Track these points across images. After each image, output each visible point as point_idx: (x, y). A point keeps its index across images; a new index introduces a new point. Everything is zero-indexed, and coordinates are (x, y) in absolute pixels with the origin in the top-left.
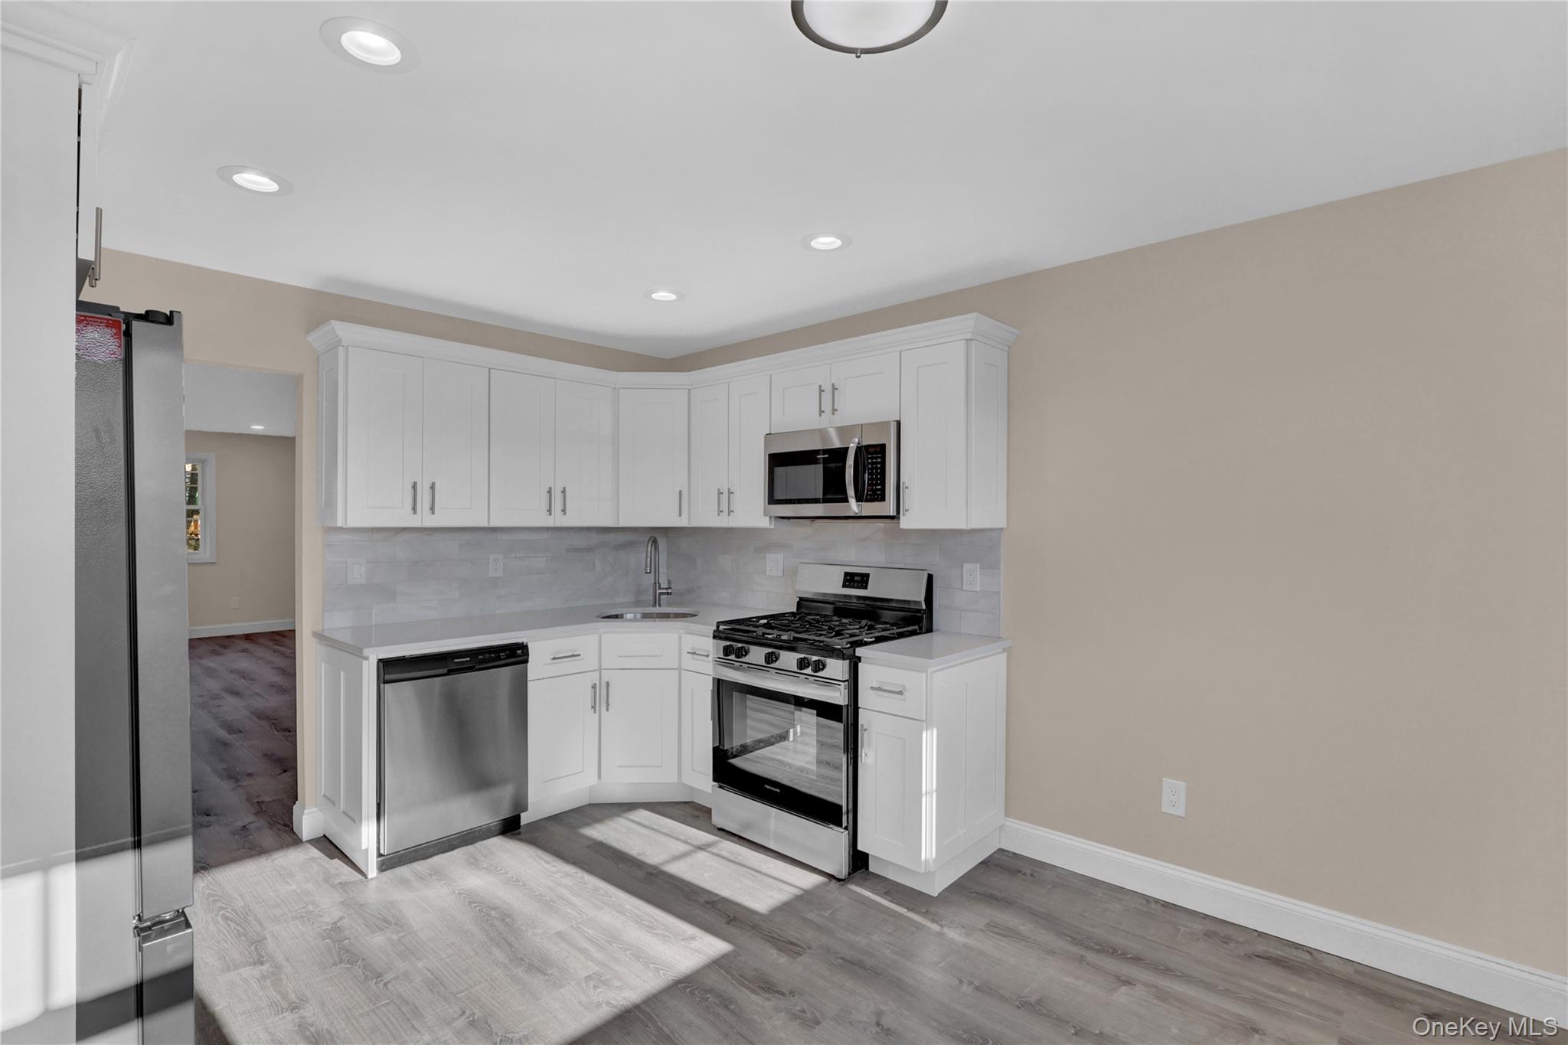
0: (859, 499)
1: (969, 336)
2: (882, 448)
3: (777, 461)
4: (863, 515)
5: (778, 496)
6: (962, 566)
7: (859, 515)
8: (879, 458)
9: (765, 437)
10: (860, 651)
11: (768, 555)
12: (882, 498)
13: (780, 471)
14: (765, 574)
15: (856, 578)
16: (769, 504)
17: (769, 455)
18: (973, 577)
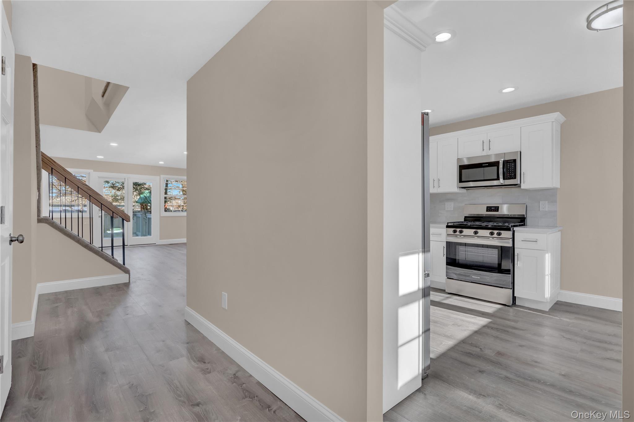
0: (504, 179)
1: (554, 120)
2: (515, 161)
3: (462, 168)
4: (506, 184)
5: (463, 180)
6: (539, 202)
7: (504, 184)
8: (513, 164)
9: (457, 159)
10: (515, 229)
11: (446, 203)
12: (515, 178)
13: (463, 171)
14: (445, 210)
15: (492, 208)
16: (459, 182)
17: (460, 166)
18: (545, 206)
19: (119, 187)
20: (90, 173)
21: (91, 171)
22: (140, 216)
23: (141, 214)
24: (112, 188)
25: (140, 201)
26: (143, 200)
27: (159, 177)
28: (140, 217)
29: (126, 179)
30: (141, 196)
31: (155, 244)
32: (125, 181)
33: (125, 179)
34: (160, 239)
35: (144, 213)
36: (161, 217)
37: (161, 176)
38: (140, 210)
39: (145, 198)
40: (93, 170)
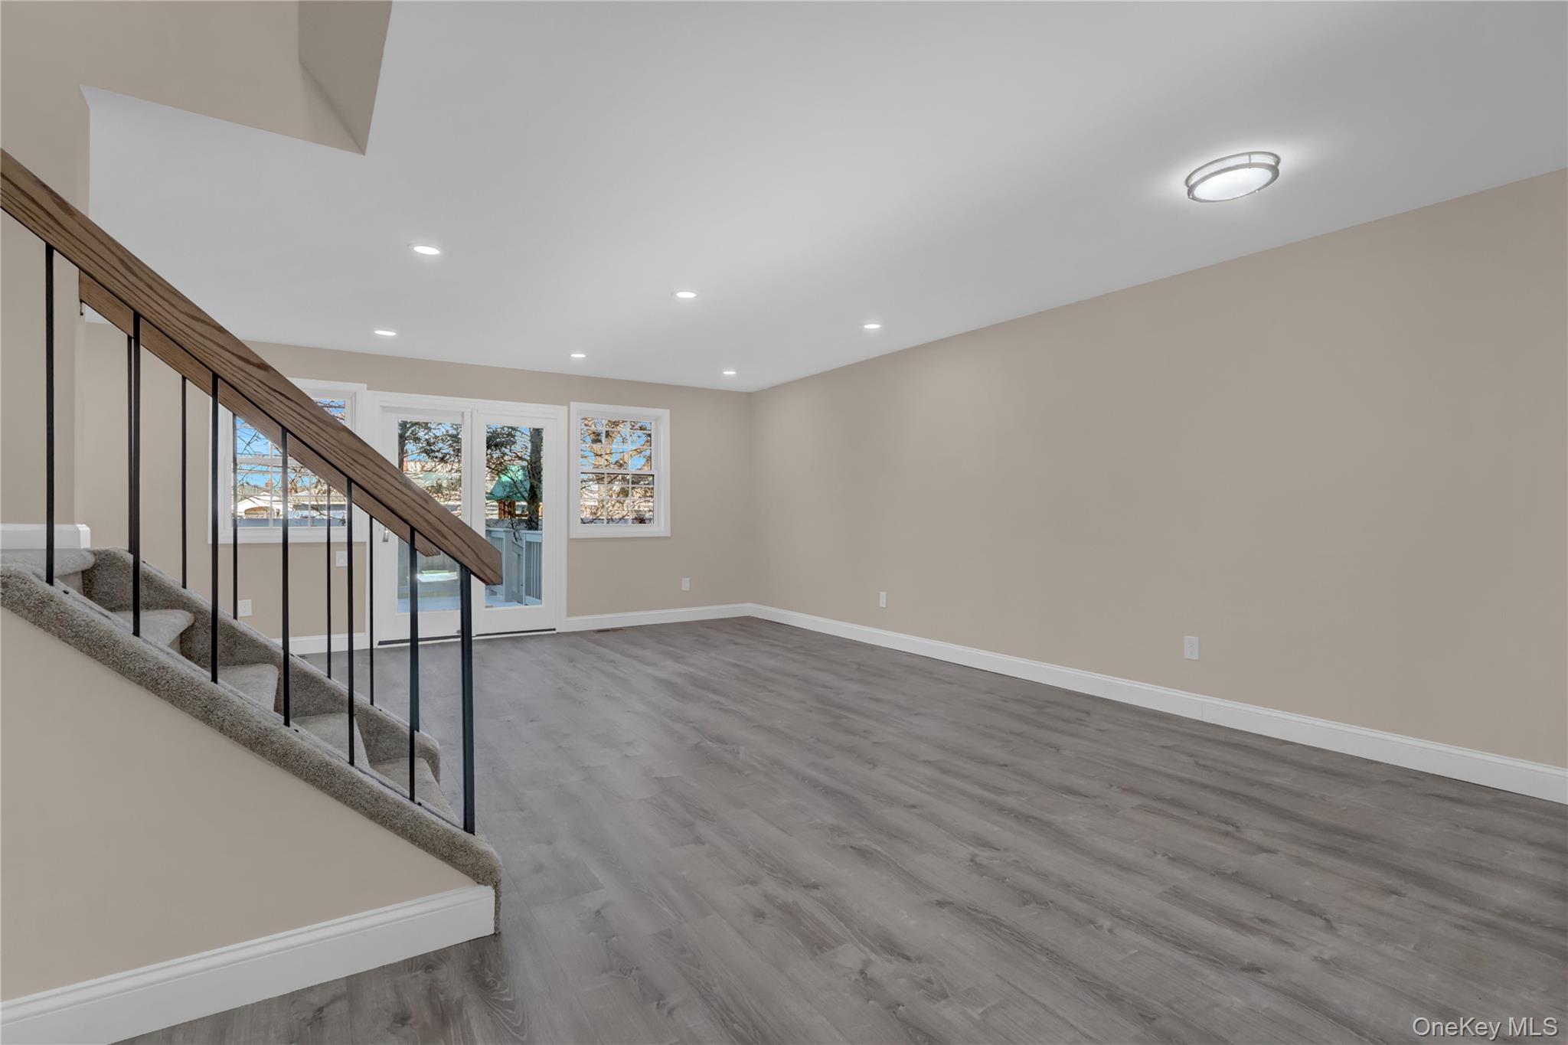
19: (444, 451)
20: (355, 393)
21: (360, 388)
22: (503, 535)
23: (505, 531)
24: (428, 454)
25: (500, 493)
26: (508, 490)
27: (566, 408)
28: (502, 539)
29: (467, 416)
30: (505, 479)
31: (554, 630)
32: (463, 421)
33: (463, 413)
34: (569, 615)
35: (510, 526)
36: (572, 541)
37: (571, 403)
38: (496, 517)
39: (512, 483)
40: (366, 385)
